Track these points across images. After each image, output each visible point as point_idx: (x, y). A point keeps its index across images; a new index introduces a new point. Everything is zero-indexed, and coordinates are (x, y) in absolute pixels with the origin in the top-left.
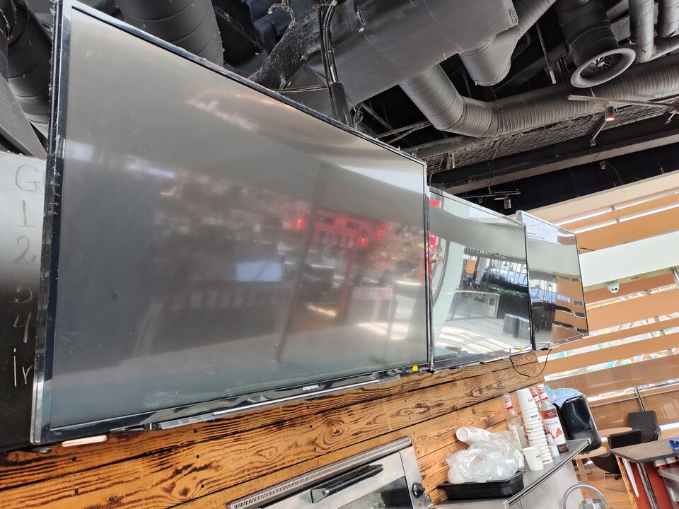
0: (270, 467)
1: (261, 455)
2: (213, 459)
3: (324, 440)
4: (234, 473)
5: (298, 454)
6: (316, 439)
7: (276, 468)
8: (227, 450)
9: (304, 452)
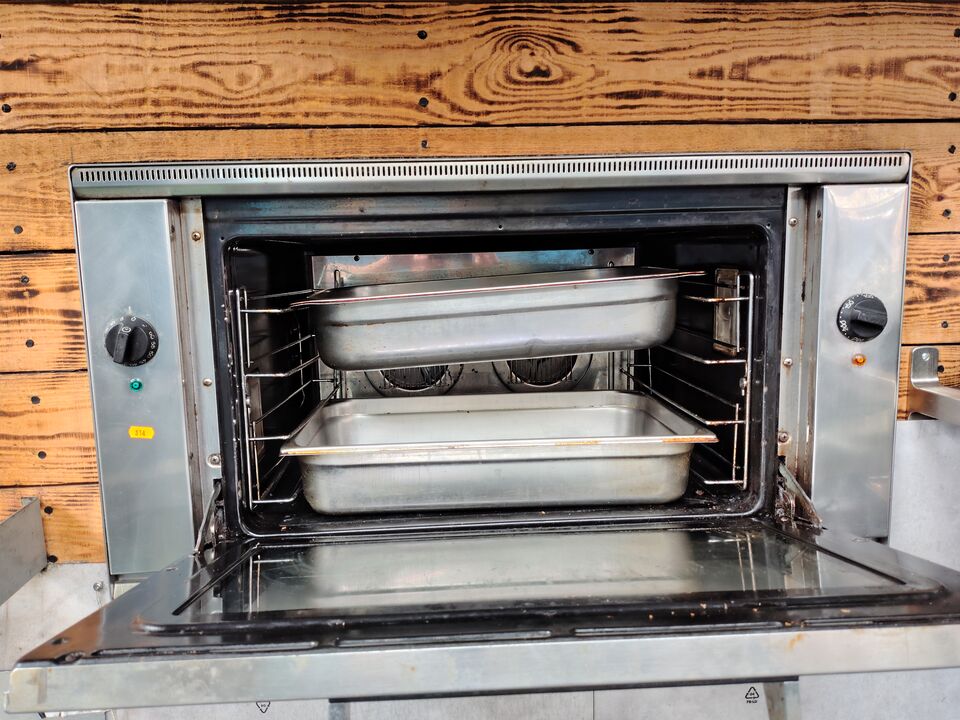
0: (234, 111)
1: (205, 75)
2: (41, 52)
3: (470, 86)
4: (108, 100)
5: (351, 102)
6: (436, 75)
7: (257, 121)
8: (88, 39)
9: (374, 101)
